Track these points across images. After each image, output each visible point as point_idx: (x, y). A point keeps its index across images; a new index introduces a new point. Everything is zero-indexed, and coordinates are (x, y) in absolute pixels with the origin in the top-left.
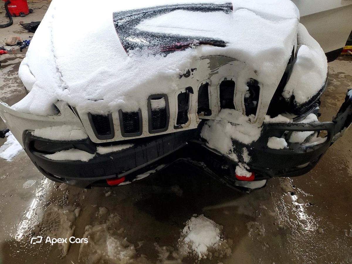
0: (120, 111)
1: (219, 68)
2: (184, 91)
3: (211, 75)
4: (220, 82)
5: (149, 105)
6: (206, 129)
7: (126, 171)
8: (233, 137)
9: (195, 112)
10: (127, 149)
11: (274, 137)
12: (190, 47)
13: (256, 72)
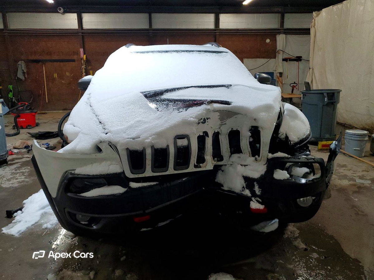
0: (152, 147)
1: (226, 121)
2: (202, 134)
3: (221, 125)
4: (229, 132)
5: (175, 143)
6: (220, 174)
7: (152, 207)
8: (244, 175)
9: (210, 155)
10: (154, 185)
11: (278, 170)
12: (204, 104)
13: (255, 120)
